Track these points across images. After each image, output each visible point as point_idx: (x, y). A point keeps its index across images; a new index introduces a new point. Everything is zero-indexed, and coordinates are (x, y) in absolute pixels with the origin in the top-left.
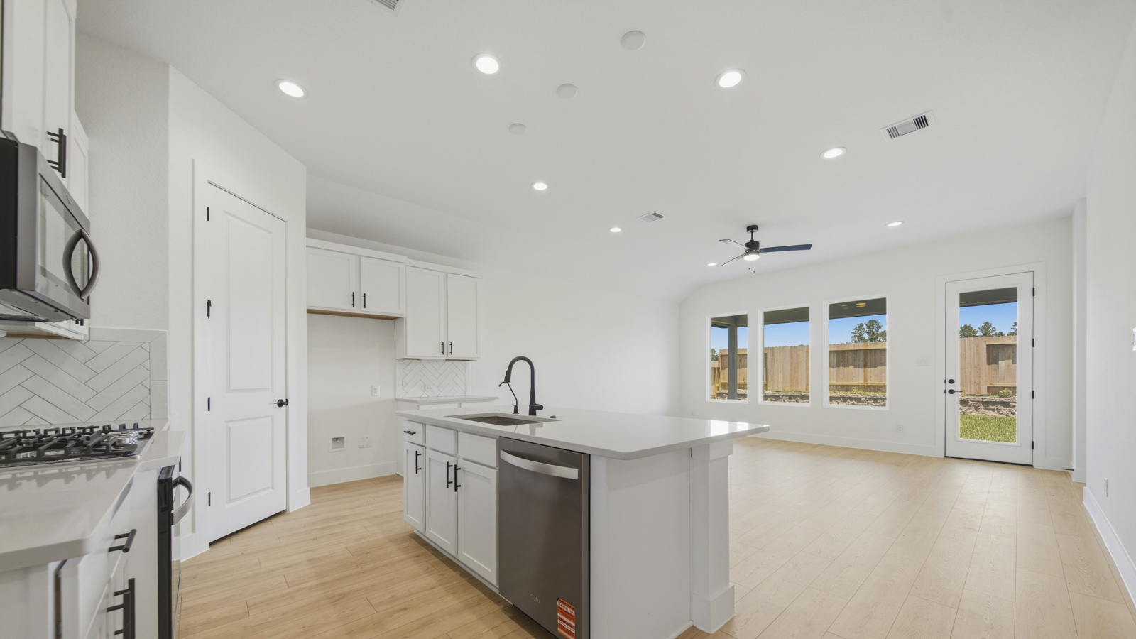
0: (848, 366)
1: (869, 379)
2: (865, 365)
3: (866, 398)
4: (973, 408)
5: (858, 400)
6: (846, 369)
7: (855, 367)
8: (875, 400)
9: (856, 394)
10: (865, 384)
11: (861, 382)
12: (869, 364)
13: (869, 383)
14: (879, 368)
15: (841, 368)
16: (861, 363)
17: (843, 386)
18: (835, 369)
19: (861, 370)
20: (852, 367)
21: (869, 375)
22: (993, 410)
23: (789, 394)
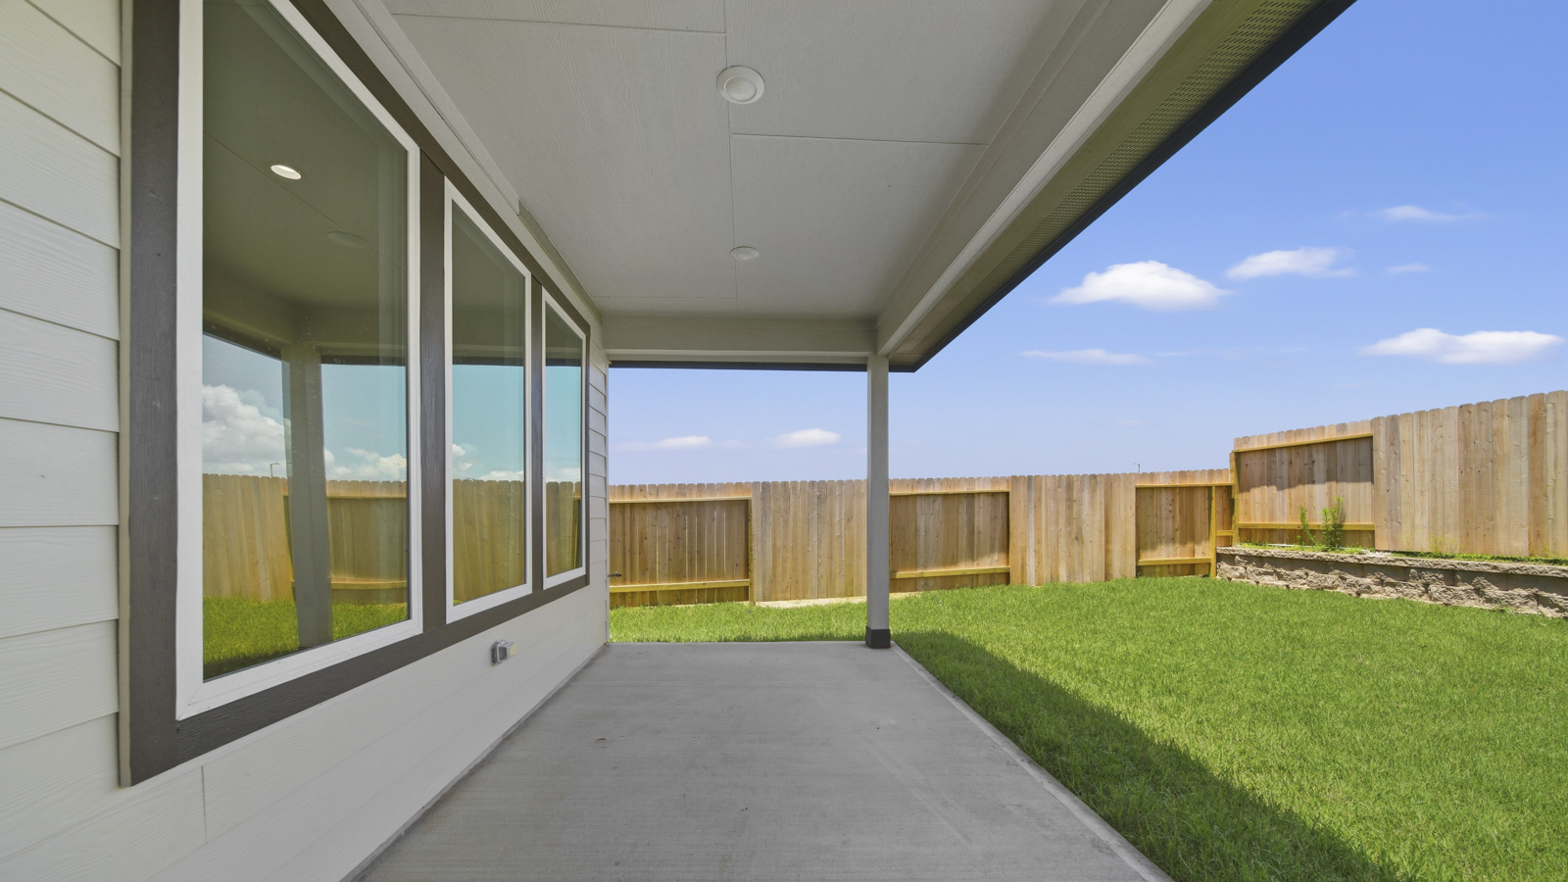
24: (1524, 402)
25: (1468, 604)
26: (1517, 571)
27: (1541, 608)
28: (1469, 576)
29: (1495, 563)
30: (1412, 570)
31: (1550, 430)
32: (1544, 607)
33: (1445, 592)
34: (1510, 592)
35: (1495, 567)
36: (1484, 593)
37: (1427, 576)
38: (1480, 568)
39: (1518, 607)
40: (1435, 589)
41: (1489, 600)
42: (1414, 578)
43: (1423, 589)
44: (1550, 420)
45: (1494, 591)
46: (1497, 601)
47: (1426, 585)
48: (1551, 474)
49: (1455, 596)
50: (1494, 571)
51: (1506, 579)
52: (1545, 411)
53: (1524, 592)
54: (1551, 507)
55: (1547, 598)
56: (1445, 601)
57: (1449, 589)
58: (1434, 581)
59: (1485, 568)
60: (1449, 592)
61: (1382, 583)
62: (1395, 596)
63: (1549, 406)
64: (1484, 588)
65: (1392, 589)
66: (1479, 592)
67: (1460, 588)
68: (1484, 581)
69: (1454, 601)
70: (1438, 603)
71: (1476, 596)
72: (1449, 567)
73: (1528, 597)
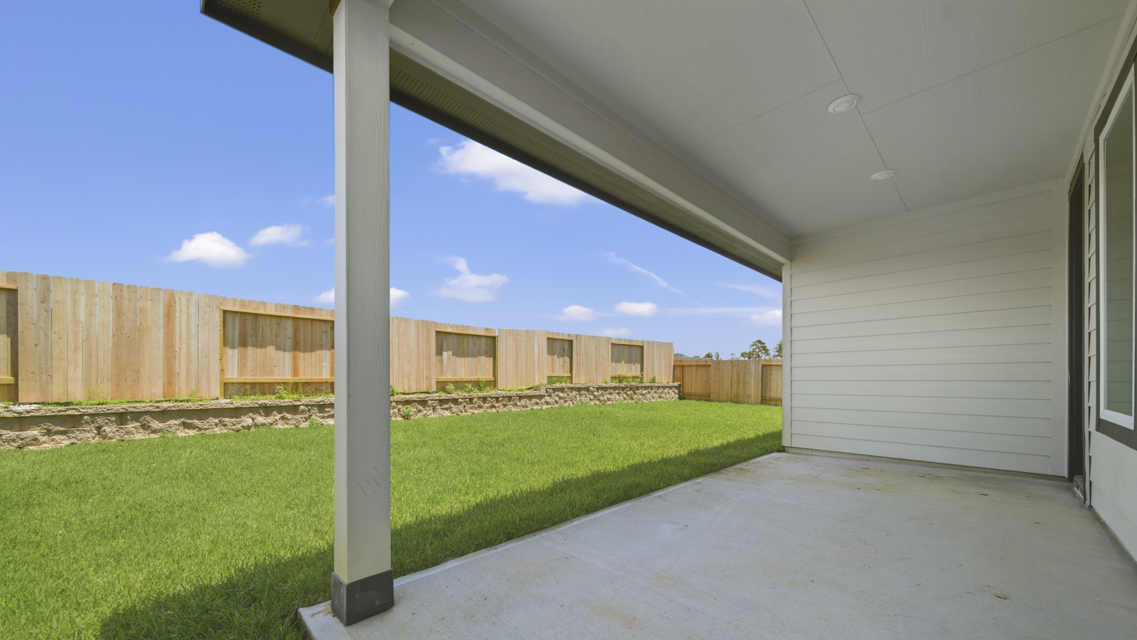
0: (263, 346)
1: (301, 371)
2: (296, 347)
3: (307, 406)
4: (431, 408)
5: (294, 409)
6: (259, 351)
7: (278, 348)
8: (322, 407)
9: (288, 399)
10: (296, 379)
11: (288, 377)
12: (302, 344)
13: (302, 377)
14: (318, 352)
15: (250, 349)
16: (289, 343)
17: (254, 385)
18: (236, 351)
19: (287, 356)
20: (271, 349)
21: (301, 364)
22: (446, 409)
23: (119, 408)
24: (162, 292)
25: (138, 437)
26: (173, 408)
27: (187, 430)
28: (137, 416)
29: (157, 404)
30: (86, 417)
31: (178, 315)
32: (189, 429)
33: (118, 431)
34: (168, 423)
35: (158, 407)
36: (149, 427)
37: (100, 421)
38: (146, 409)
39: (174, 433)
40: (109, 430)
41: (154, 431)
42: (87, 423)
43: (96, 432)
44: (178, 309)
45: (156, 424)
46: (160, 430)
47: (99, 428)
48: (177, 344)
49: (128, 433)
50: (157, 410)
51: (164, 415)
52: (175, 302)
53: (177, 422)
54: (177, 366)
55: (191, 424)
56: (118, 438)
57: (122, 428)
58: (107, 423)
59: (151, 408)
60: (122, 431)
61: (49, 433)
62: (68, 442)
63: (177, 299)
64: (149, 423)
65: (62, 437)
66: (145, 427)
67: (131, 426)
68: (148, 418)
69: (126, 437)
70: (114, 440)
71: (142, 431)
72: (122, 410)
73: (179, 425)
